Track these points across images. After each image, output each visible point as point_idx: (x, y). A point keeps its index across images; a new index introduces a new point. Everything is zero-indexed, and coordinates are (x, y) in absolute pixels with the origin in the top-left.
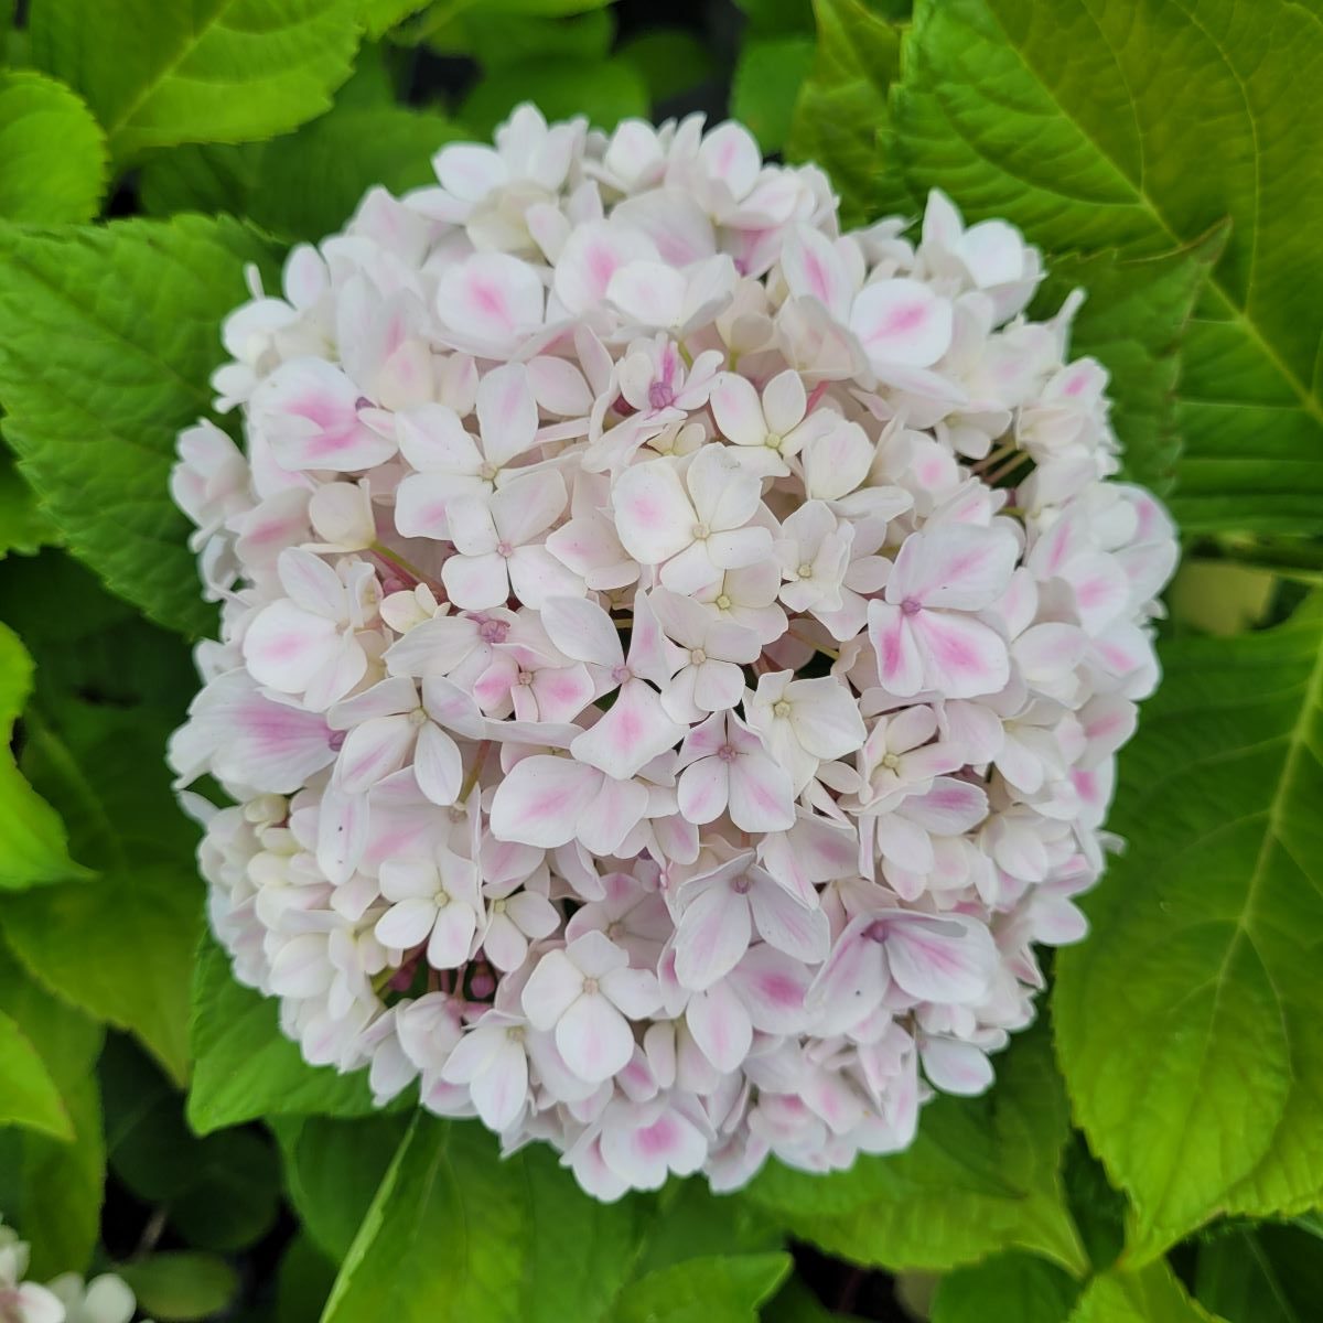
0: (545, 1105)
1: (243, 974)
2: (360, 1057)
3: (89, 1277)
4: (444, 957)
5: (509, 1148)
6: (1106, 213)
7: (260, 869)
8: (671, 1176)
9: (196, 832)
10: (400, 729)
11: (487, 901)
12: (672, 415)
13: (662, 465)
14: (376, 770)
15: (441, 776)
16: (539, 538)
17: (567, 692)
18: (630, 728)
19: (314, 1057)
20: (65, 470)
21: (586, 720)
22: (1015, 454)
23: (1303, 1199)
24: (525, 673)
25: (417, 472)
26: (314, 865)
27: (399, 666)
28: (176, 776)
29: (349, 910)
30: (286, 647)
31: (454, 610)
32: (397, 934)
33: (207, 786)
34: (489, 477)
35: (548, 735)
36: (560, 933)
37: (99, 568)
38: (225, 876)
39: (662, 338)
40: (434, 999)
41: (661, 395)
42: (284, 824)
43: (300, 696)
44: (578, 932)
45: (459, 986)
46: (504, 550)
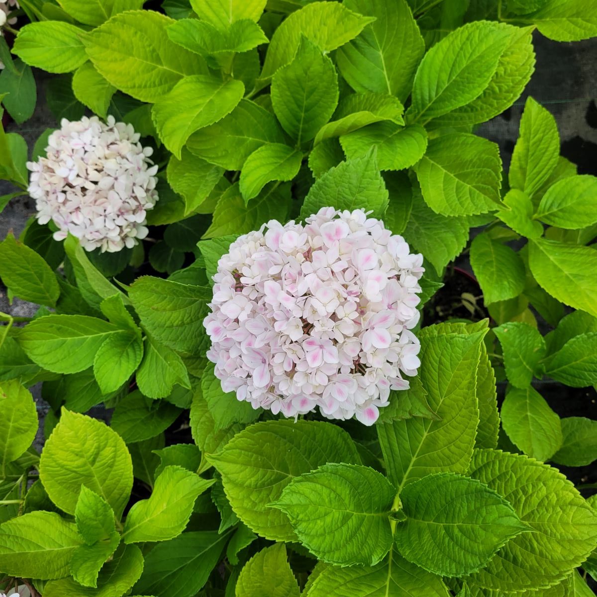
0: (219, 306)
1: (232, 245)
2: (221, 271)
3: (147, 226)
4: (242, 280)
5: (209, 305)
6: (437, 392)
7: (252, 244)
8: (210, 336)
9: (257, 230)
10: (281, 262)
11: (254, 285)
12: (345, 295)
13: (335, 295)
14: (272, 259)
15: (274, 271)
16: (318, 277)
17: (292, 289)
18: (287, 300)
19: (219, 262)
20: (327, 182)
21: (288, 293)
22: (364, 370)
23: (228, 493)
24: (294, 281)
25: (325, 253)
26: (254, 253)
27: (290, 258)
28: (267, 223)
29: (247, 261)
30: (291, 238)
31: (301, 265)
32: (244, 271)
33: (266, 229)
34: (329, 266)
35: (284, 287)
36: (250, 300)
37: (309, 194)
38: (249, 237)
39: (360, 291)
40: (235, 281)
41: (350, 293)
42: (261, 246)
43: (282, 243)
44: (252, 303)
45: (238, 286)
46: (315, 272)
